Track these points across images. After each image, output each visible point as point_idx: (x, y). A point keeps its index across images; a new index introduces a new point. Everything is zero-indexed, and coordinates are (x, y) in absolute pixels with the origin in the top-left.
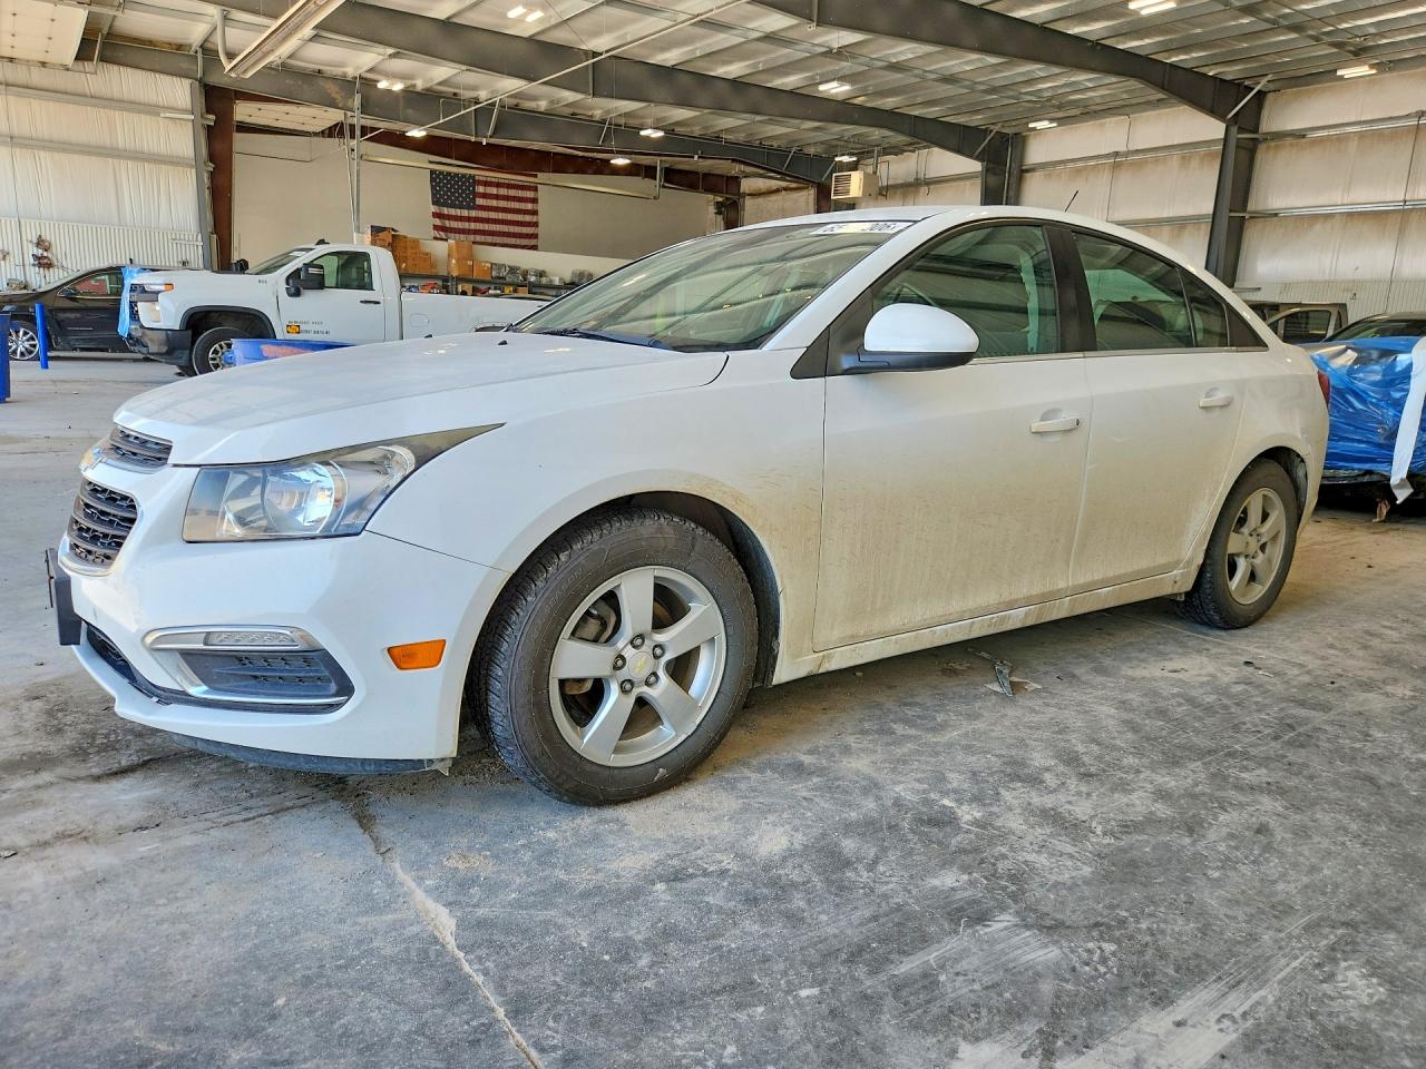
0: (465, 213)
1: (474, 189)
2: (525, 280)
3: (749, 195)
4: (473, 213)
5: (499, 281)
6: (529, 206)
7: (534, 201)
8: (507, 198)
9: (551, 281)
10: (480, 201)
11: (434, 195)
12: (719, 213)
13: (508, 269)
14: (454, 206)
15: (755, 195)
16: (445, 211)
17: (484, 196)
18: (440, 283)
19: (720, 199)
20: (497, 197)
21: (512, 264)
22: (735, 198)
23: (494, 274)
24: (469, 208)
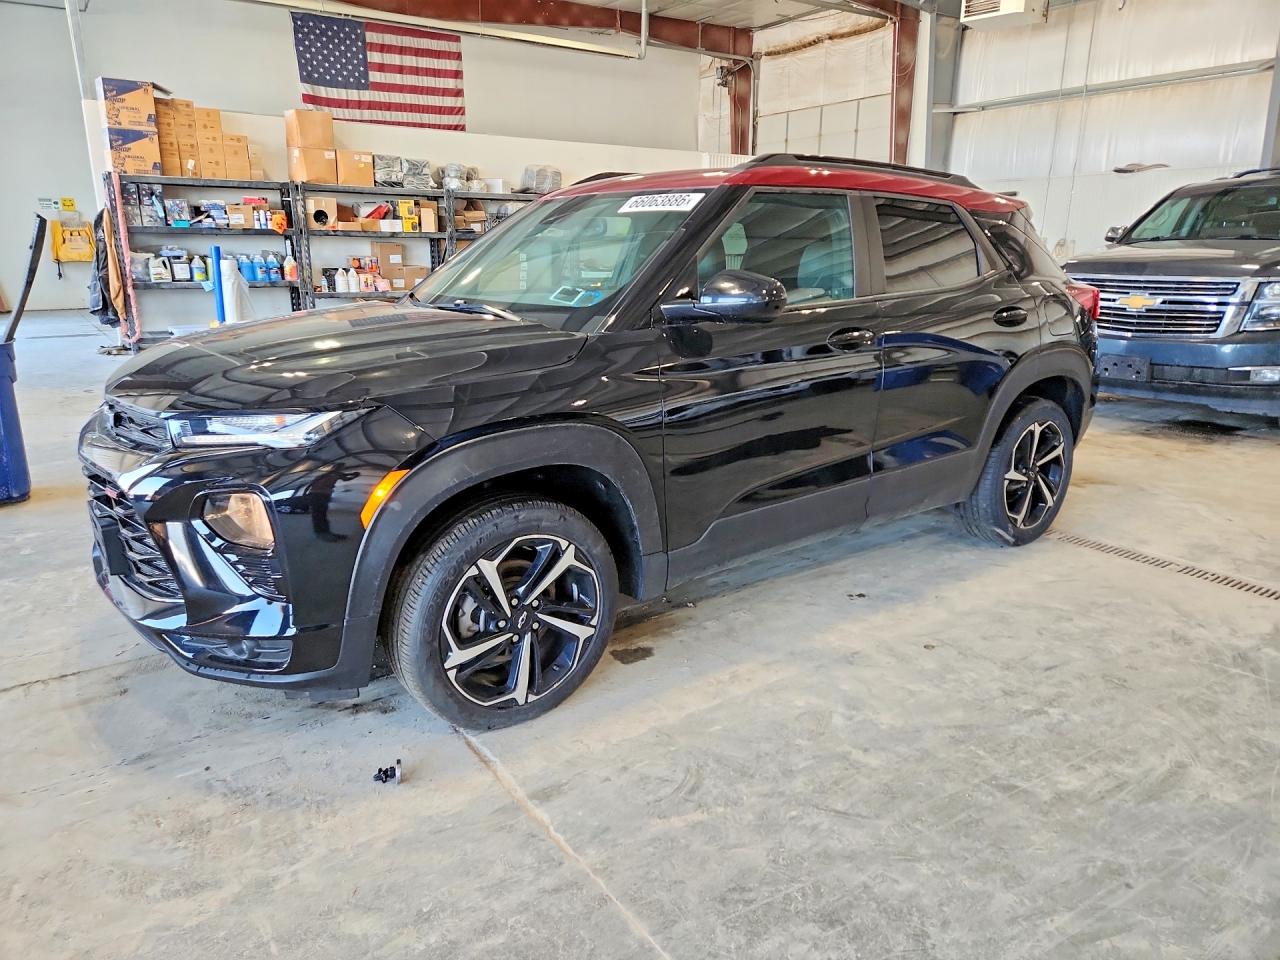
0: (354, 95)
1: (365, 57)
2: (440, 185)
3: (769, 54)
4: (367, 95)
5: (388, 190)
6: (450, 83)
7: (457, 74)
8: (416, 71)
9: (488, 187)
10: (375, 77)
11: (302, 67)
12: (724, 84)
13: (406, 166)
14: (337, 85)
15: (778, 53)
16: (323, 92)
17: (381, 68)
18: (274, 197)
19: (725, 64)
20: (400, 70)
21: (413, 157)
22: (747, 60)
23: (380, 176)
24: (359, 87)
